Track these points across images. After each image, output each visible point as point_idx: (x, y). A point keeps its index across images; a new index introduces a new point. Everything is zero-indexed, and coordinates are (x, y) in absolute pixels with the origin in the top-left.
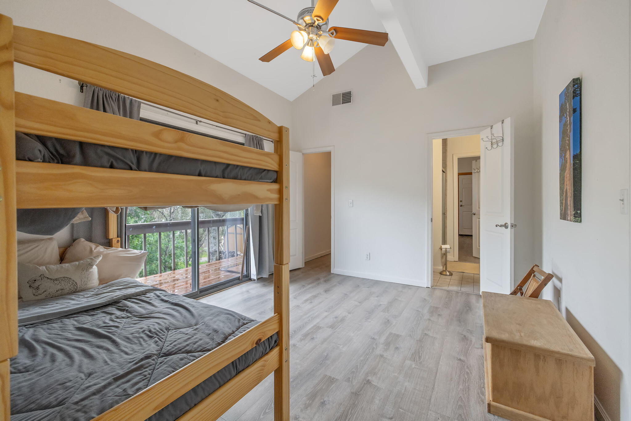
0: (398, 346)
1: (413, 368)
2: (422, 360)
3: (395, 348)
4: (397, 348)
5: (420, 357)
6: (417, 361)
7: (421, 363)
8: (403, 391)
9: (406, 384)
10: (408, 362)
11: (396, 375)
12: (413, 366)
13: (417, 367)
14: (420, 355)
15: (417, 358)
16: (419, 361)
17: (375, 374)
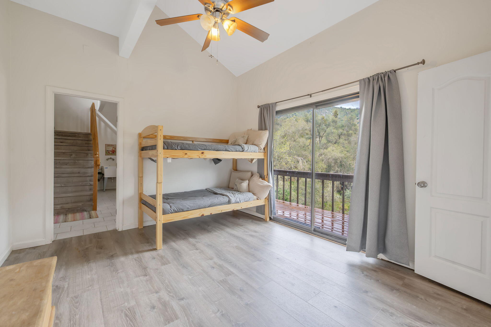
0: (155, 310)
1: (125, 302)
2: (123, 314)
3: (155, 307)
4: (153, 307)
5: (126, 315)
6: (126, 310)
7: (122, 311)
8: (121, 285)
9: (122, 290)
10: (133, 303)
11: (133, 290)
12: (126, 304)
13: (122, 305)
14: (128, 319)
15: (129, 312)
16: (125, 312)
17: (147, 281)
